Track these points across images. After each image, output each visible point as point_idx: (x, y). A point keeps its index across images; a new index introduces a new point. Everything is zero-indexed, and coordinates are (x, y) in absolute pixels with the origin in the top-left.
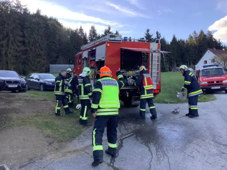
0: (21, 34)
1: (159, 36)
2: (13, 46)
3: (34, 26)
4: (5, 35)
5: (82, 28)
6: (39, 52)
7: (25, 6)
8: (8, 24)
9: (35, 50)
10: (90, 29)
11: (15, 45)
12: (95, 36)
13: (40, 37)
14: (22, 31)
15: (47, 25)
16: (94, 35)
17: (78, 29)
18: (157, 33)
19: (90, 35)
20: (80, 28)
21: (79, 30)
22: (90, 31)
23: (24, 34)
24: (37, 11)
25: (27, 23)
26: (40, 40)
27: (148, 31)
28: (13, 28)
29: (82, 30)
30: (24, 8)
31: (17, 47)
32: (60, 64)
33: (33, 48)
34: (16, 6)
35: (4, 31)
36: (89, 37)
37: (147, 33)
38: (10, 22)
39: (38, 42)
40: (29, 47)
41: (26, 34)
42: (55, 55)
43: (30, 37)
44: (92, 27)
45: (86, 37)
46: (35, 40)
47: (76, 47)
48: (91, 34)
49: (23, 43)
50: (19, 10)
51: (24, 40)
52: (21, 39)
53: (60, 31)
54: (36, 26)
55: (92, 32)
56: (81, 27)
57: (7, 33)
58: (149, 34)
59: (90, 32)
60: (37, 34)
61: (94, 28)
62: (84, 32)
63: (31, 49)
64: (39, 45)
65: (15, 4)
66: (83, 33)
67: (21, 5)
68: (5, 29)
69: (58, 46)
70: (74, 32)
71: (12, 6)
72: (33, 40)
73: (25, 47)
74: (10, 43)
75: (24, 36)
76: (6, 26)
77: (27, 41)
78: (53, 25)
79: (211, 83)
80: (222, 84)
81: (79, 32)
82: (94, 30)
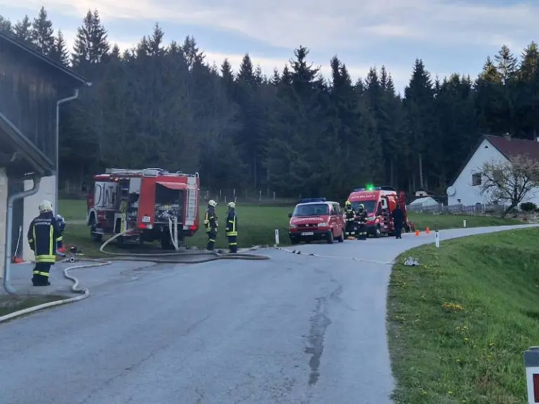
5: (47, 19)
10: (81, 24)
12: (100, 53)
16: (95, 48)
17: (31, 20)
18: (335, 64)
19: (81, 48)
20: (38, 17)
21: (35, 26)
22: (82, 31)
27: (302, 54)
29: (49, 24)
36: (73, 55)
37: (296, 60)
44: (89, 16)
45: (60, 52)
55: (88, 38)
56: (43, 15)
58: (304, 64)
59: (82, 38)
61: (97, 21)
62: (55, 35)
66: (52, 40)
70: (15, 32)
79: (301, 227)
80: (317, 229)
81: (35, 33)
82: (96, 32)
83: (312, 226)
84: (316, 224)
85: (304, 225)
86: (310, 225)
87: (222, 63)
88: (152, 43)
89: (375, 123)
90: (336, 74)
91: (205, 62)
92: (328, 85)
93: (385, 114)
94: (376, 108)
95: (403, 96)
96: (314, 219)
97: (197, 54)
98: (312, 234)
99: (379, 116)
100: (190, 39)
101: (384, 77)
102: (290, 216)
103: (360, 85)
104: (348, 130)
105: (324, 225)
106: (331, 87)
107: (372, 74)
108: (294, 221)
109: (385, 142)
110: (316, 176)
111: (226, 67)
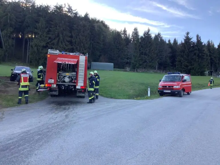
0: (70, 35)
1: (199, 39)
2: (62, 45)
3: (80, 28)
4: (57, 35)
5: (126, 30)
6: (83, 51)
7: (75, 10)
8: (59, 26)
9: (80, 49)
10: (133, 30)
11: (64, 44)
13: (85, 38)
14: (71, 32)
15: (93, 27)
16: (136, 36)
17: (122, 30)
18: (198, 36)
20: (124, 29)
21: (123, 32)
22: (133, 32)
23: (72, 34)
24: (86, 14)
25: (75, 26)
26: (84, 40)
27: (188, 34)
28: (63, 29)
29: (126, 31)
30: (74, 12)
31: (64, 46)
32: (101, 62)
33: (78, 47)
34: (67, 10)
35: (56, 31)
37: (186, 35)
38: (61, 25)
39: (82, 43)
40: (75, 46)
41: (74, 35)
42: (98, 53)
43: (77, 37)
44: (135, 28)
45: (129, 38)
46: (81, 40)
47: (117, 47)
48: (133, 36)
49: (71, 42)
50: (69, 14)
51: (71, 40)
52: (69, 39)
53: (105, 33)
54: (82, 28)
56: (125, 29)
57: (58, 34)
58: (188, 37)
59: (133, 34)
60: (82, 35)
61: (137, 30)
63: (77, 48)
64: (84, 45)
65: (67, 8)
66: (127, 35)
67: (72, 10)
68: (57, 30)
69: (102, 46)
71: (64, 11)
72: (79, 40)
73: (72, 46)
74: (60, 42)
75: (71, 37)
76: (58, 28)
77: (73, 41)
78: (99, 27)
79: (164, 87)
80: (173, 89)
81: (123, 33)
82: (137, 32)
83: (170, 88)
84: (173, 87)
85: (166, 87)
86: (169, 87)
87: (168, 40)
88: (147, 32)
89: (208, 54)
90: (197, 39)
91: (163, 38)
92: (195, 42)
93: (212, 52)
94: (209, 50)
95: (217, 47)
96: (172, 83)
97: (161, 37)
98: (170, 91)
99: (210, 52)
100: (159, 33)
101: (212, 43)
102: (160, 81)
103: (205, 44)
104: (200, 54)
105: (177, 87)
106: (196, 43)
107: (209, 42)
108: (161, 84)
109: (211, 59)
110: (189, 67)
111: (169, 41)
